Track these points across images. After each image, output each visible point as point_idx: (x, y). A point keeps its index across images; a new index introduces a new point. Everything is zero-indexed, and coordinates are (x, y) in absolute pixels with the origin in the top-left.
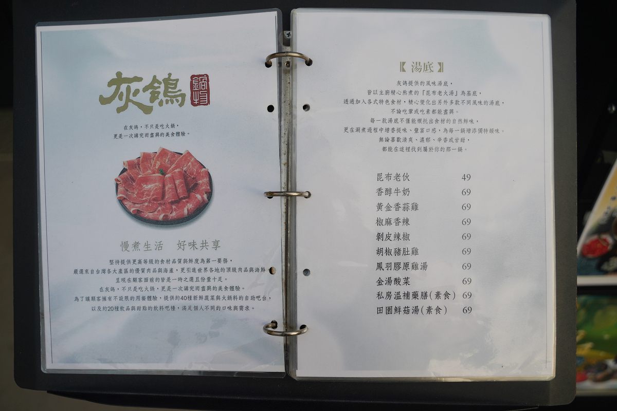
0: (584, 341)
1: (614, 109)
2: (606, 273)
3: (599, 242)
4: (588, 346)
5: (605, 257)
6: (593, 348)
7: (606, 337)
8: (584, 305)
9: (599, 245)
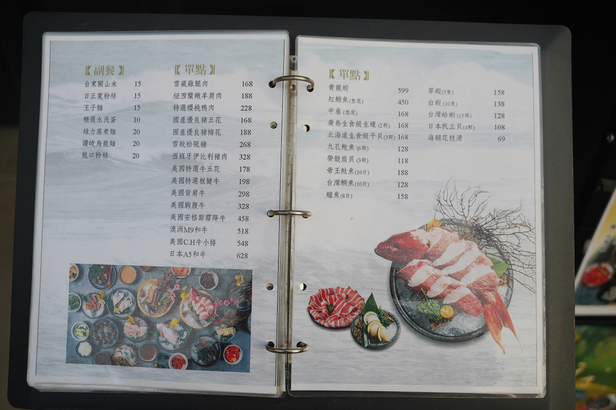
0: (585, 374)
1: (612, 138)
2: (606, 302)
3: (600, 271)
4: (590, 379)
5: (606, 287)
6: (594, 382)
7: (608, 369)
8: (584, 336)
9: (599, 274)
